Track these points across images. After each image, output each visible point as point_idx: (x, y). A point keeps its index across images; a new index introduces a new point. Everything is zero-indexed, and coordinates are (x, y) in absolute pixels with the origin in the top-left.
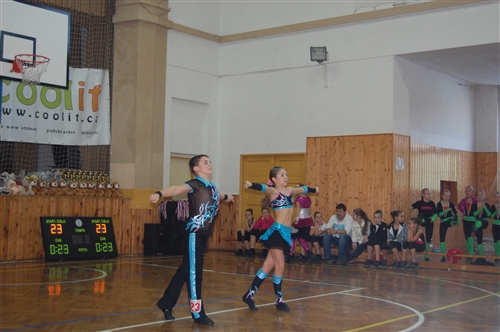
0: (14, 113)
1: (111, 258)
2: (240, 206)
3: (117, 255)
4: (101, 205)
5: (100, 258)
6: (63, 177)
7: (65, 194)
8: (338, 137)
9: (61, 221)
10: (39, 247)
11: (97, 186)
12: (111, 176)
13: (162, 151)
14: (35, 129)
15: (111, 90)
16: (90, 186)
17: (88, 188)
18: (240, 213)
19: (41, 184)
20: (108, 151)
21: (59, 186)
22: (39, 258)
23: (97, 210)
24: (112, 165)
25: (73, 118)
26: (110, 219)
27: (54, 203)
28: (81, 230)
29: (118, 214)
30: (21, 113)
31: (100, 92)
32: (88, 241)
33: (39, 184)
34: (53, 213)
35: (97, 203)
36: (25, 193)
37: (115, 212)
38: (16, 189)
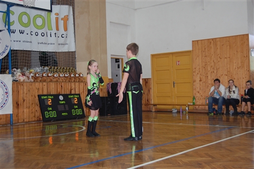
0: (17, 32)
1: (81, 118)
2: (152, 85)
3: (85, 117)
4: (73, 86)
5: (75, 119)
6: (50, 71)
7: (51, 81)
8: (213, 39)
9: (50, 97)
10: (38, 113)
11: (70, 76)
12: (77, 69)
13: (106, 54)
14: (31, 42)
15: (74, 18)
16: (66, 75)
17: (65, 77)
18: (152, 88)
19: (37, 75)
20: (75, 55)
21: (48, 76)
22: (39, 121)
23: (71, 90)
24: (77, 63)
25: (53, 35)
26: (79, 95)
27: (46, 87)
28: (62, 102)
29: (83, 92)
30: (22, 32)
31: (68, 19)
32: (67, 109)
33: (35, 75)
34: (45, 93)
35: (71, 86)
36: (27, 81)
37: (81, 91)
38: (22, 78)
